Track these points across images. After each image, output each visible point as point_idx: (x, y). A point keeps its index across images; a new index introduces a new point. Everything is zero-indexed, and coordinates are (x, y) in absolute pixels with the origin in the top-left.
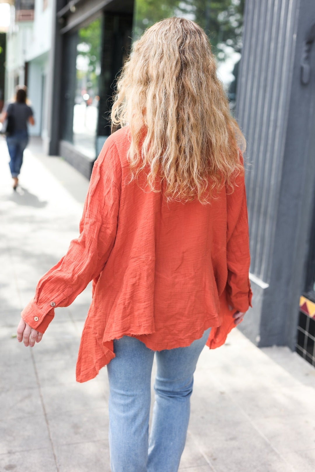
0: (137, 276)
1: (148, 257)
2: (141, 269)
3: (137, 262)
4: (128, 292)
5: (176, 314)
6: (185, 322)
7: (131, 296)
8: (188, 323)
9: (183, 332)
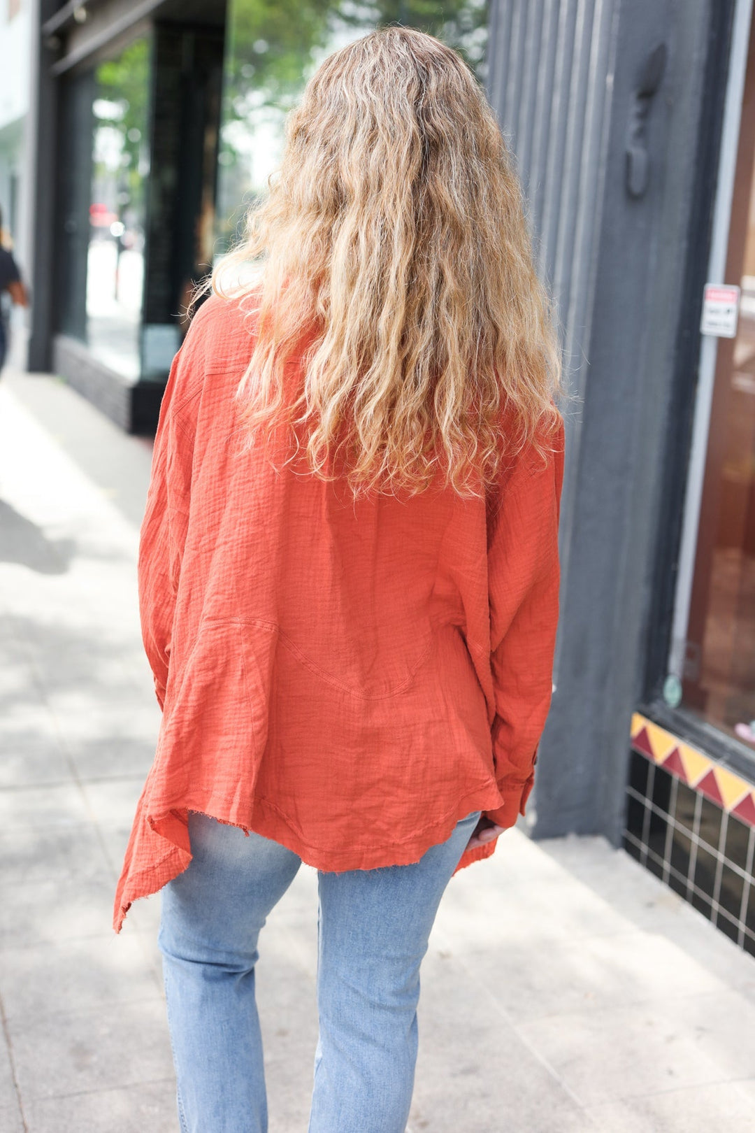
0: (219, 666)
1: (253, 622)
2: (231, 649)
3: (223, 632)
4: (190, 704)
5: (379, 780)
6: (405, 803)
7: (197, 715)
8: (413, 805)
9: (399, 827)
